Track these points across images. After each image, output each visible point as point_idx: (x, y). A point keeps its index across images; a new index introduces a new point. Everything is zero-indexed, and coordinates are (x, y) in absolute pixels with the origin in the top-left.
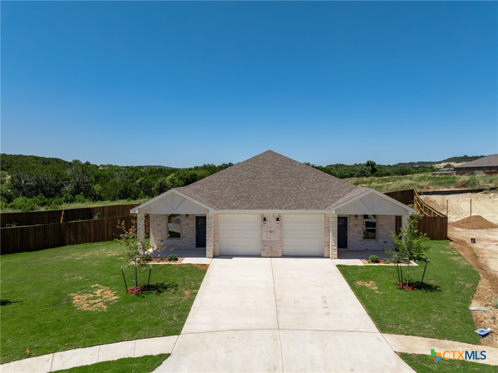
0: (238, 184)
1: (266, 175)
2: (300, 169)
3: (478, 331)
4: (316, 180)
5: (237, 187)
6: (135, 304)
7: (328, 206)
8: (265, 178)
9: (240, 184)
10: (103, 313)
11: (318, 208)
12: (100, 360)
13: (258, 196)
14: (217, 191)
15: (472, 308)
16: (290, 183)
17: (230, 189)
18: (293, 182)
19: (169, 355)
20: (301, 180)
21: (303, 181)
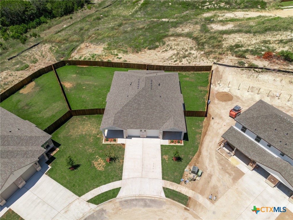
0: (133, 113)
1: (143, 107)
2: (154, 103)
3: (181, 180)
4: (159, 111)
5: (132, 115)
6: (109, 167)
7: (160, 128)
8: (142, 109)
9: (134, 113)
10: (103, 171)
11: (157, 129)
12: (109, 190)
13: (139, 121)
14: (126, 117)
15: (185, 170)
16: (150, 113)
17: (130, 116)
18: (151, 112)
19: (121, 187)
20: (154, 111)
21: (155, 112)
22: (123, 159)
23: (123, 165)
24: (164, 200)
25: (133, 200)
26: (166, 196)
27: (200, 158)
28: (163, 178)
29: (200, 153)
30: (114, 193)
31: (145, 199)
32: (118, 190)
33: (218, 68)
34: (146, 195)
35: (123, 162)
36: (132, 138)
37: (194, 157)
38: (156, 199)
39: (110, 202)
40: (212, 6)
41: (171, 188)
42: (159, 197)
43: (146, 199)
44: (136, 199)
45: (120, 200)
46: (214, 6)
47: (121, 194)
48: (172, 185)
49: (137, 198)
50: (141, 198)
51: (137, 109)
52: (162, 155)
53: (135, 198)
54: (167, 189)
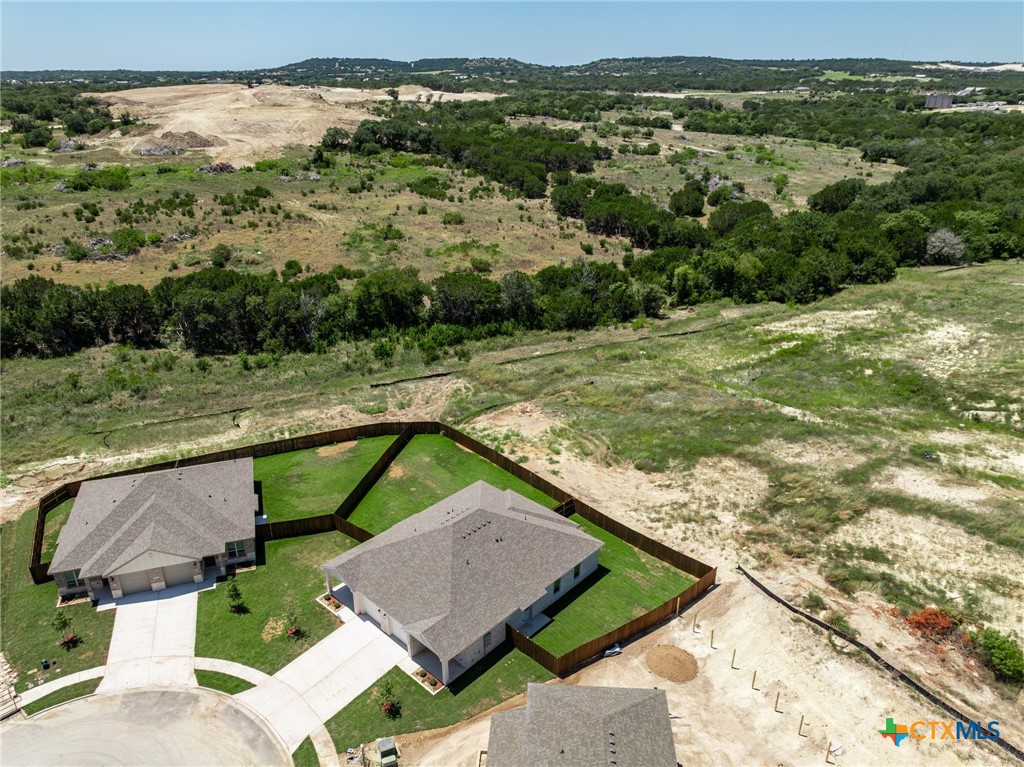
1: (415, 563)
2: (441, 567)
3: (349, 749)
6: (280, 643)
8: (411, 567)
9: (392, 567)
11: (402, 623)
12: (237, 676)
13: (387, 588)
14: (373, 568)
15: (378, 740)
16: (417, 582)
17: (381, 570)
19: (256, 686)
20: (427, 582)
22: (312, 645)
23: (300, 654)
24: (285, 760)
25: (246, 718)
26: (295, 756)
27: (434, 741)
28: (327, 724)
29: (448, 733)
30: (237, 686)
31: (263, 731)
32: (249, 685)
33: (736, 584)
34: (271, 727)
35: (306, 650)
36: (368, 622)
37: (427, 732)
38: (278, 746)
39: (220, 695)
40: (1001, 418)
41: (318, 747)
42: (285, 746)
43: (265, 733)
44: (252, 722)
45: (233, 704)
46: (1008, 418)
47: (243, 697)
48: (326, 744)
49: (257, 721)
50: (262, 725)
51: (404, 563)
52: (374, 685)
53: (252, 717)
54: (311, 744)
